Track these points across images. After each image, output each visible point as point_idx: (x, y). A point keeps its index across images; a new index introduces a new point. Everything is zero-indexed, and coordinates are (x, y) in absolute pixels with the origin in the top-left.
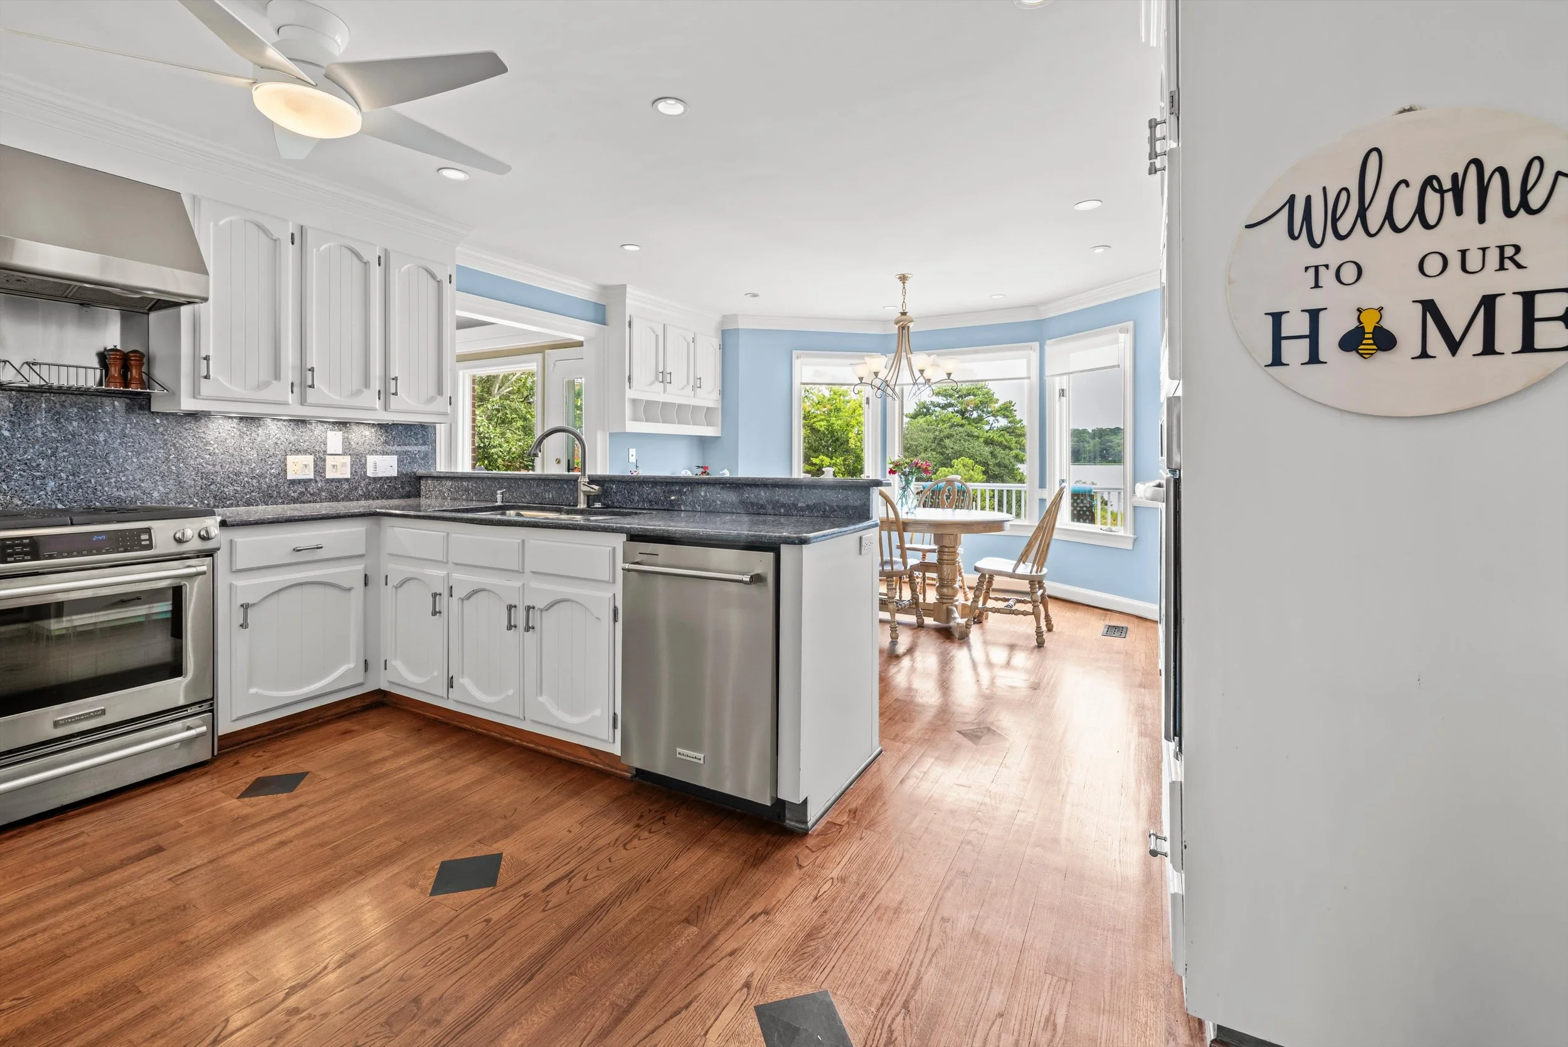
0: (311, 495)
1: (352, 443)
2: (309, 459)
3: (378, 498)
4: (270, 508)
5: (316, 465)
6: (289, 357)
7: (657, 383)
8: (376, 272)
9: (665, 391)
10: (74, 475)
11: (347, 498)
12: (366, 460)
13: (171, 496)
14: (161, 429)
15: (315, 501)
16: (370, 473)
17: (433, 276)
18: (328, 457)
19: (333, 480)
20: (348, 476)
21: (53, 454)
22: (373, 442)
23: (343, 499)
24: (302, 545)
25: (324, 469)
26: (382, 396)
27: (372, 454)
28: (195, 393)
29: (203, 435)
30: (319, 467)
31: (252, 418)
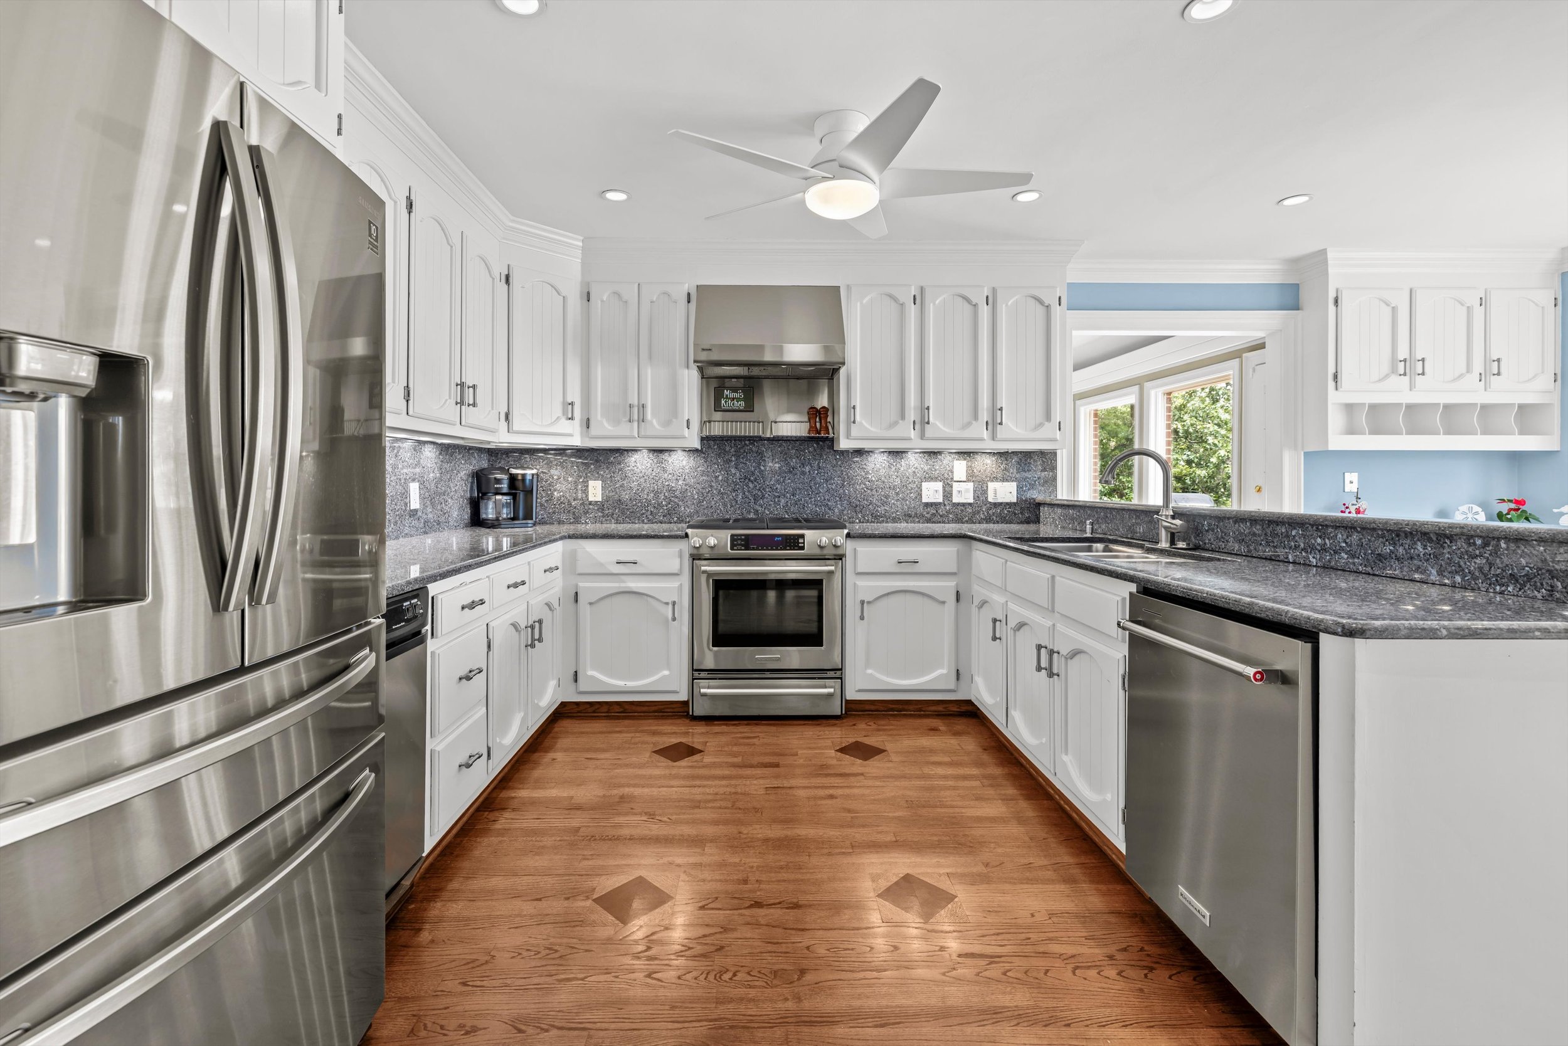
0: (941, 516)
1: (975, 471)
2: (939, 486)
3: (998, 522)
4: (911, 525)
5: (944, 491)
6: (912, 400)
7: (1394, 378)
8: (984, 311)
9: (1412, 387)
10: (793, 495)
11: (971, 521)
12: (987, 487)
13: (845, 512)
14: (839, 463)
15: (944, 522)
16: (990, 499)
17: (1041, 302)
18: (955, 485)
19: (958, 504)
20: (971, 501)
21: (784, 482)
22: (994, 470)
23: (967, 522)
24: (903, 559)
25: (951, 494)
26: (990, 427)
27: (992, 481)
28: (848, 436)
29: (865, 466)
30: (948, 494)
31: (897, 452)
